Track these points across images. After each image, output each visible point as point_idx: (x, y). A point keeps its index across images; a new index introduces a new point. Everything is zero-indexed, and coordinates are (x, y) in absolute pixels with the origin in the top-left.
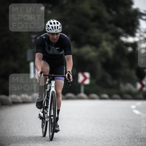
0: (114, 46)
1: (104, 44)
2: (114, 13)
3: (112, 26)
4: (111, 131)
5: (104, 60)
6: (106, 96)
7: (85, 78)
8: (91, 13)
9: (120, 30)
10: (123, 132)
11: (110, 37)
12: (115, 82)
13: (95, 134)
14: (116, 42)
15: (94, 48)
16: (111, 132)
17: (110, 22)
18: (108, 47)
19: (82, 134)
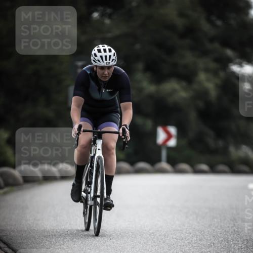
0: (218, 81)
1: (202, 76)
2: (219, 23)
3: (216, 45)
4: (214, 228)
5: (201, 104)
6: (204, 167)
7: (169, 136)
8: (180, 23)
9: (229, 52)
10: (235, 231)
11: (213, 65)
12: (221, 143)
13: (186, 233)
14: (222, 74)
15: (184, 84)
16: (214, 230)
17: (212, 40)
18: (208, 83)
19: (163, 233)
